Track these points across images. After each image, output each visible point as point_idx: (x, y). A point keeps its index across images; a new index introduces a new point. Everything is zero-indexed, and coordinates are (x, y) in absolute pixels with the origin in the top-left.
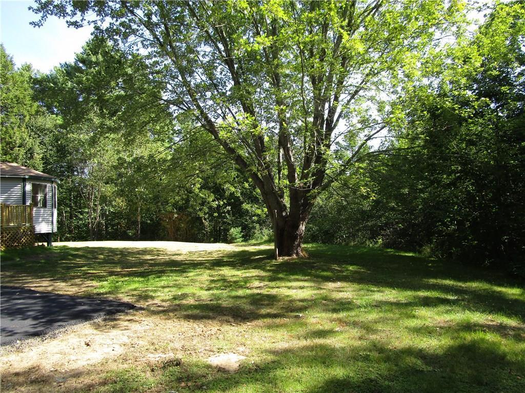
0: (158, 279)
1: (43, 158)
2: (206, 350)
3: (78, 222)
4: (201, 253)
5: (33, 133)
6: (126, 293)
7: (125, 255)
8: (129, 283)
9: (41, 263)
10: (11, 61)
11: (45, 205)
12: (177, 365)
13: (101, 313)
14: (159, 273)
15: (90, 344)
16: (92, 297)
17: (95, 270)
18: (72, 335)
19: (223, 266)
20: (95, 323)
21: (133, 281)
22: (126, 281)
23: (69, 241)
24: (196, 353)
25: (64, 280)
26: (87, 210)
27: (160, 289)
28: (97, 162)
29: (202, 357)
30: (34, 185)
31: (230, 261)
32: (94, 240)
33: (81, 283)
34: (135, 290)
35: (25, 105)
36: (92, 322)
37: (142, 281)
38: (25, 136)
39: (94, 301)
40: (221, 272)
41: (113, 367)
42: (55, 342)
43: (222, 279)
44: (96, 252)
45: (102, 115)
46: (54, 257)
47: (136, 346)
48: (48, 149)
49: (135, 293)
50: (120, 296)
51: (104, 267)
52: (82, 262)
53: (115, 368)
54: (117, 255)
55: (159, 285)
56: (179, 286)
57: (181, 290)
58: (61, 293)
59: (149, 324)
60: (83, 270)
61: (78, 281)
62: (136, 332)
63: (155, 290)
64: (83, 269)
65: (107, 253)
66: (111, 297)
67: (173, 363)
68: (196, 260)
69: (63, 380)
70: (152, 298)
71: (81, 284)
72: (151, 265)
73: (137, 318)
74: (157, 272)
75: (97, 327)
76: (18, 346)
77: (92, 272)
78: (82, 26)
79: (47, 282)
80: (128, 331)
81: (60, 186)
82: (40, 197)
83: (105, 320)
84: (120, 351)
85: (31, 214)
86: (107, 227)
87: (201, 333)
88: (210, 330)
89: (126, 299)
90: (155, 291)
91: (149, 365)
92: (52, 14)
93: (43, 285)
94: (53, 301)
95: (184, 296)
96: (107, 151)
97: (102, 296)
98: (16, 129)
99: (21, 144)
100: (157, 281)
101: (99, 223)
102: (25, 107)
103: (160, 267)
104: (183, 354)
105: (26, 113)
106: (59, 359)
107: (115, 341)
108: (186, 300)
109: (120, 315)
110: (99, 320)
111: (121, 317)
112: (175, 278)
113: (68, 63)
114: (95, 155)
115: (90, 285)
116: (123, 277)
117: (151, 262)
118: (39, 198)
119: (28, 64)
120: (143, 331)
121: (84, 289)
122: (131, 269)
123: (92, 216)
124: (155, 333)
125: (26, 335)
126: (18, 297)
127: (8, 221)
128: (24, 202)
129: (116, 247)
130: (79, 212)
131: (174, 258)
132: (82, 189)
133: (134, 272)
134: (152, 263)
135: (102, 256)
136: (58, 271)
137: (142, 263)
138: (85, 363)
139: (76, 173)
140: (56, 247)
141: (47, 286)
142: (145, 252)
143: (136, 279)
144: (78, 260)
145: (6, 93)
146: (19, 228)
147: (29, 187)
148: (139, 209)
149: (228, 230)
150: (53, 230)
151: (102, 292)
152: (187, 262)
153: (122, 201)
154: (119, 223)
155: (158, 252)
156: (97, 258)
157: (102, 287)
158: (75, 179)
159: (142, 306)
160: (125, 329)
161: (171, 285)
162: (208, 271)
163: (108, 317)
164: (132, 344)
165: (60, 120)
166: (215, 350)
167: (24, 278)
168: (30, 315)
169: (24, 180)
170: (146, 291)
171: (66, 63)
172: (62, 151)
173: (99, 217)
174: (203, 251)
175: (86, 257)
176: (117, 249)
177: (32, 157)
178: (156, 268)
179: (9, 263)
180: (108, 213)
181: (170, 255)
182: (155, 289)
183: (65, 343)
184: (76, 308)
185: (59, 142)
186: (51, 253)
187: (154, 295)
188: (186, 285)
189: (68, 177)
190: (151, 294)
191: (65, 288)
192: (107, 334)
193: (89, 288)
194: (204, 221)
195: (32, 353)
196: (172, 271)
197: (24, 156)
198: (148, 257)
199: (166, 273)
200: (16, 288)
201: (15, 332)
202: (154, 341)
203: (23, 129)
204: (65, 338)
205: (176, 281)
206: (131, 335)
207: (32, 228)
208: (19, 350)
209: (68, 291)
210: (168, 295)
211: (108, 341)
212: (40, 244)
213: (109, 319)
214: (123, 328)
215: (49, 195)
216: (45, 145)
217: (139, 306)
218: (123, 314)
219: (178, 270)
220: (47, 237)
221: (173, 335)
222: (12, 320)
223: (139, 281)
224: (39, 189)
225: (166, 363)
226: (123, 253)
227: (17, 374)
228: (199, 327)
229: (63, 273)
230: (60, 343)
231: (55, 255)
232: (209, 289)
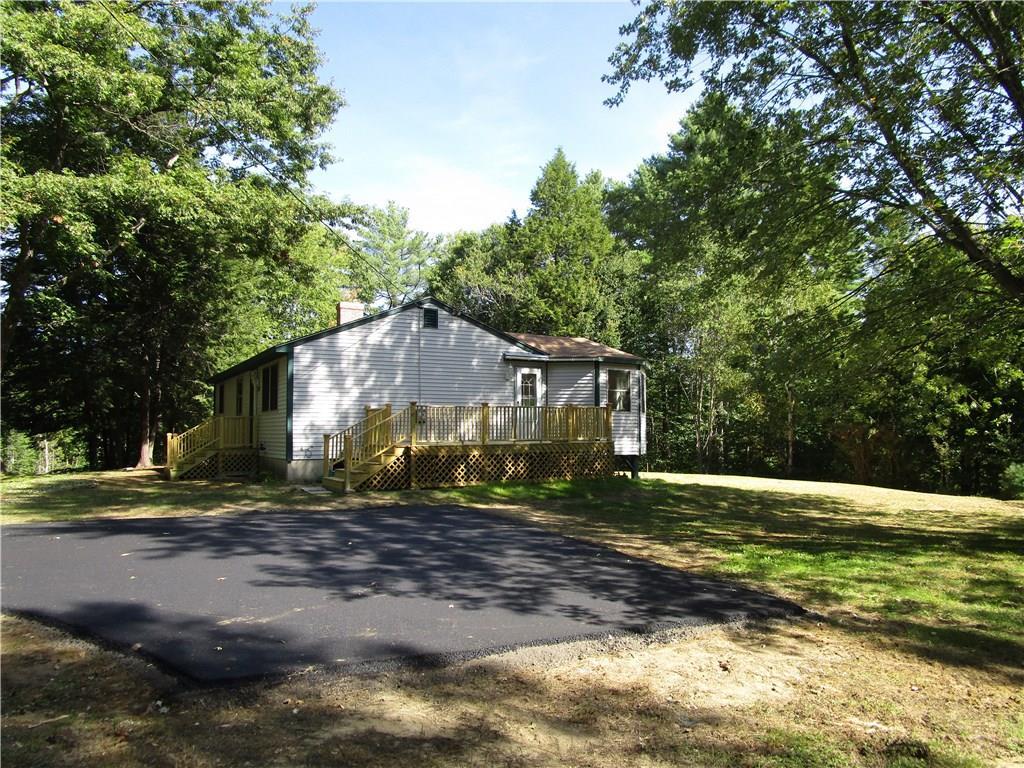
0: (844, 562)
1: (620, 327)
2: (986, 740)
3: (677, 438)
4: (936, 514)
5: (606, 286)
6: (782, 580)
7: (768, 505)
8: (786, 563)
9: (625, 506)
10: (573, 172)
11: (627, 407)
12: (919, 755)
13: (741, 613)
14: (847, 549)
15: (729, 667)
16: (717, 579)
17: (718, 528)
18: (695, 644)
19: (1001, 550)
20: (730, 629)
21: (792, 559)
22: (778, 557)
23: (662, 471)
24: (961, 739)
25: (666, 541)
26: (691, 417)
27: (852, 582)
28: (708, 327)
29: (979, 753)
30: (611, 373)
31: (1015, 541)
32: (704, 473)
33: (694, 549)
34: (799, 577)
35: (592, 240)
36: (726, 626)
37: (811, 561)
38: (593, 290)
39: (721, 587)
40: (995, 565)
41: (780, 723)
42: (667, 651)
43: (1002, 582)
44: (713, 495)
45: (723, 240)
46: (645, 498)
47: (819, 692)
48: (627, 311)
49: (799, 583)
50: (773, 585)
51: (732, 524)
52: (691, 512)
53: (782, 726)
54: (753, 503)
55: (849, 575)
56: (896, 584)
57: (902, 592)
58: (664, 563)
59: (839, 653)
60: (695, 527)
61: (689, 545)
62: (814, 663)
63: (841, 584)
64: (694, 524)
65: (733, 498)
66: (754, 585)
67: (909, 749)
68: (924, 531)
69: (690, 723)
70: (838, 599)
71: (696, 553)
72: (824, 531)
73: (811, 634)
74: (839, 546)
75: (736, 638)
76: (611, 644)
77: (710, 531)
78: (691, 85)
79: (639, 541)
80: (797, 658)
81: (650, 374)
82: (619, 392)
83: (748, 627)
84: (786, 694)
85: (607, 422)
86: (727, 449)
87: (966, 697)
88: (991, 696)
89: (784, 593)
90: (843, 586)
91: (852, 736)
92: (637, 78)
93: (634, 545)
94: (655, 575)
95: (912, 607)
96: (726, 306)
97: (736, 580)
98: (581, 281)
99: (588, 305)
100: (843, 566)
101: (714, 441)
102: (593, 243)
103: (845, 538)
104: (931, 735)
105: (593, 253)
106: (678, 683)
107: (775, 672)
108: (916, 617)
109: (777, 624)
110: (738, 626)
111: (779, 627)
112: (882, 564)
113: (656, 157)
114: (705, 315)
115: (712, 555)
116: (769, 549)
117: (822, 524)
118: (618, 395)
119: (595, 171)
120: (830, 665)
121: (701, 562)
122: (785, 535)
123: (701, 428)
124: (856, 674)
125: (622, 629)
126: (599, 561)
127: (577, 433)
128: (597, 403)
129: (749, 489)
130: (678, 420)
131: (870, 520)
132: (683, 379)
133: (791, 540)
134: (824, 527)
135: (725, 504)
136: (653, 523)
137: (806, 525)
138: (725, 702)
139: (671, 350)
140: (646, 481)
141: (640, 549)
142: (807, 502)
143: (800, 556)
144: (684, 507)
145: (567, 226)
146: (590, 444)
147: (603, 377)
148: (790, 417)
149: (1002, 469)
150: (640, 451)
151: (734, 571)
152: (903, 532)
153: (757, 401)
154: (750, 443)
155: (835, 506)
156: (716, 507)
157: (735, 563)
158: (672, 361)
159: (818, 612)
160: (792, 654)
161: (877, 578)
162: (961, 559)
163: (754, 622)
164: (811, 687)
165: (646, 258)
166: (1011, 745)
167: (603, 530)
168: (621, 595)
169: (597, 366)
170: (822, 583)
171: (653, 157)
172: (649, 311)
173: (714, 429)
174: (940, 512)
175: (698, 503)
176: (751, 492)
177: (603, 327)
178: (837, 539)
179: (578, 501)
180: (728, 423)
181: (862, 514)
182: (842, 580)
183: (684, 655)
184: (693, 595)
185: (646, 298)
186: (639, 490)
187: (840, 593)
188: (911, 583)
189: (660, 357)
190: (834, 590)
191: (668, 556)
192: (757, 654)
193: (711, 562)
194: (936, 444)
195: (632, 662)
196: (872, 548)
197: (593, 325)
198: (815, 514)
199: (860, 550)
200: (594, 545)
201: (603, 619)
202: (856, 690)
203: (590, 280)
204: (684, 646)
205: (886, 570)
206: (805, 666)
207: (611, 445)
208: (613, 651)
209: (674, 561)
210: (873, 599)
211: (762, 669)
212: (622, 473)
213: (756, 627)
214: (788, 650)
215: (634, 391)
216: (623, 304)
217: (812, 611)
218: (782, 622)
219: (886, 547)
220: (632, 463)
221: (898, 688)
222: (595, 598)
223: (804, 561)
224: (618, 379)
225: (892, 745)
226: (766, 501)
227: (615, 692)
228: (959, 683)
229: (662, 529)
230: (676, 654)
231: (646, 495)
232: (970, 600)
